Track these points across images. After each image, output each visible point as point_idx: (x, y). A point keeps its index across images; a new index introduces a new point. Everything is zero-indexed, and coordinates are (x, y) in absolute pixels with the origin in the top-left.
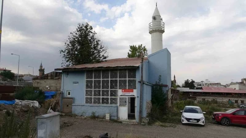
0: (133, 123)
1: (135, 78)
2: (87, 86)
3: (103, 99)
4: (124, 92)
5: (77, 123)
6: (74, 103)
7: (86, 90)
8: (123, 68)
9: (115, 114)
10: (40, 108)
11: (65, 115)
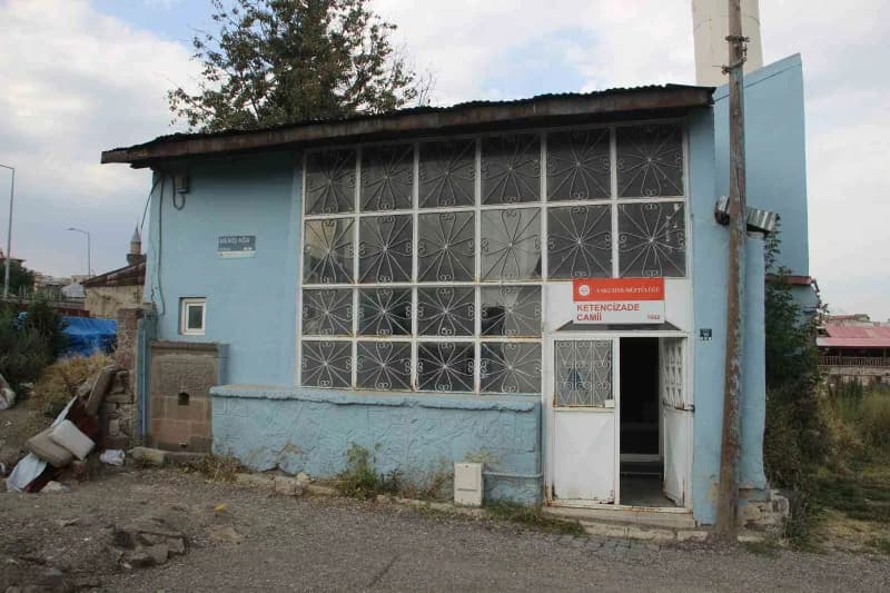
0: (675, 530)
1: (679, 191)
2: (316, 268)
3: (428, 352)
4: (593, 297)
5: (235, 536)
6: (225, 382)
7: (305, 290)
8: (593, 108)
9: (525, 465)
10: (11, 407)
11: (167, 462)
